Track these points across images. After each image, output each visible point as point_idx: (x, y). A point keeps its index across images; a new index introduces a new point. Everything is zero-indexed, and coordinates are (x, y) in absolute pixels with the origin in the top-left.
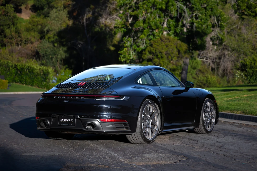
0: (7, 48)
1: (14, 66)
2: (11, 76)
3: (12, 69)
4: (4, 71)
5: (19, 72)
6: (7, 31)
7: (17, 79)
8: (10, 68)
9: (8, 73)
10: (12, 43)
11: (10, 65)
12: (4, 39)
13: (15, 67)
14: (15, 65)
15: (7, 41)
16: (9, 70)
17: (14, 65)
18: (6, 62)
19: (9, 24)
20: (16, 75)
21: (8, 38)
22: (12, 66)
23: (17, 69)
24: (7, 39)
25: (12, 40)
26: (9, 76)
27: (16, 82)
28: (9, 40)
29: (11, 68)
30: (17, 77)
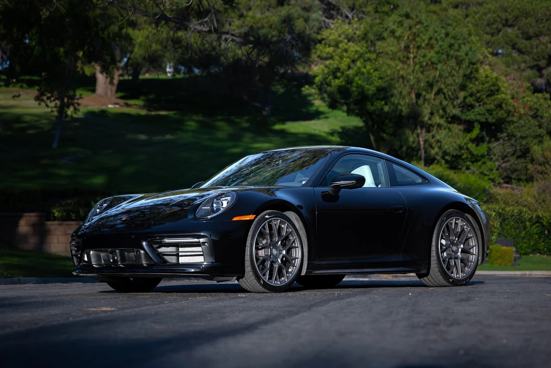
0: (535, 183)
1: (534, 220)
2: (529, 240)
3: (531, 226)
4: (513, 230)
5: (546, 232)
6: (536, 150)
7: (541, 245)
8: (526, 224)
9: (523, 234)
10: (546, 173)
11: (527, 216)
12: (530, 166)
13: (537, 222)
14: (538, 217)
15: (536, 168)
16: (525, 228)
17: (534, 216)
18: (516, 211)
19: (539, 136)
20: (540, 238)
21: (536, 164)
22: (530, 220)
23: (543, 226)
24: (535, 166)
25: (545, 166)
26: (525, 240)
27: (540, 253)
28: (539, 168)
29: (528, 224)
30: (543, 242)
